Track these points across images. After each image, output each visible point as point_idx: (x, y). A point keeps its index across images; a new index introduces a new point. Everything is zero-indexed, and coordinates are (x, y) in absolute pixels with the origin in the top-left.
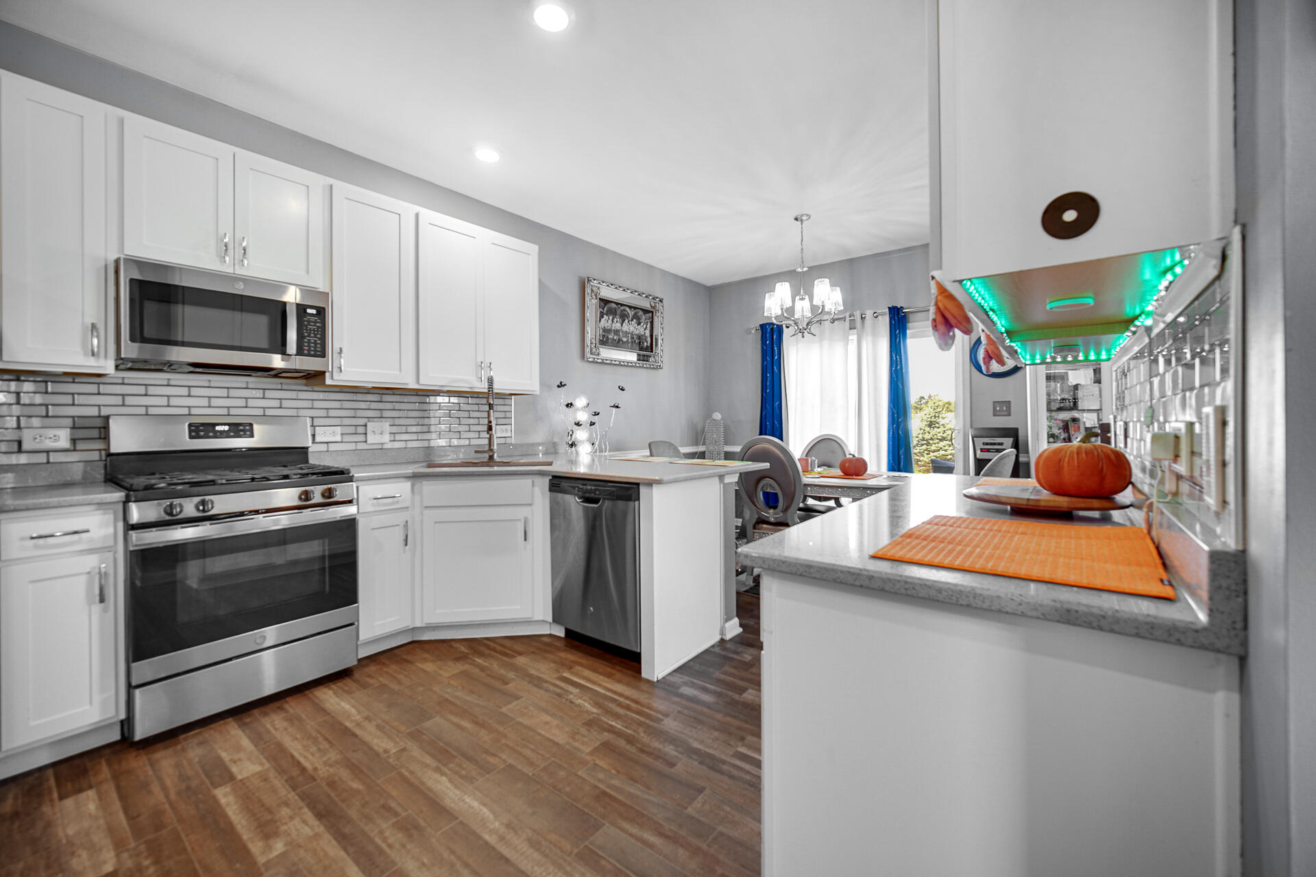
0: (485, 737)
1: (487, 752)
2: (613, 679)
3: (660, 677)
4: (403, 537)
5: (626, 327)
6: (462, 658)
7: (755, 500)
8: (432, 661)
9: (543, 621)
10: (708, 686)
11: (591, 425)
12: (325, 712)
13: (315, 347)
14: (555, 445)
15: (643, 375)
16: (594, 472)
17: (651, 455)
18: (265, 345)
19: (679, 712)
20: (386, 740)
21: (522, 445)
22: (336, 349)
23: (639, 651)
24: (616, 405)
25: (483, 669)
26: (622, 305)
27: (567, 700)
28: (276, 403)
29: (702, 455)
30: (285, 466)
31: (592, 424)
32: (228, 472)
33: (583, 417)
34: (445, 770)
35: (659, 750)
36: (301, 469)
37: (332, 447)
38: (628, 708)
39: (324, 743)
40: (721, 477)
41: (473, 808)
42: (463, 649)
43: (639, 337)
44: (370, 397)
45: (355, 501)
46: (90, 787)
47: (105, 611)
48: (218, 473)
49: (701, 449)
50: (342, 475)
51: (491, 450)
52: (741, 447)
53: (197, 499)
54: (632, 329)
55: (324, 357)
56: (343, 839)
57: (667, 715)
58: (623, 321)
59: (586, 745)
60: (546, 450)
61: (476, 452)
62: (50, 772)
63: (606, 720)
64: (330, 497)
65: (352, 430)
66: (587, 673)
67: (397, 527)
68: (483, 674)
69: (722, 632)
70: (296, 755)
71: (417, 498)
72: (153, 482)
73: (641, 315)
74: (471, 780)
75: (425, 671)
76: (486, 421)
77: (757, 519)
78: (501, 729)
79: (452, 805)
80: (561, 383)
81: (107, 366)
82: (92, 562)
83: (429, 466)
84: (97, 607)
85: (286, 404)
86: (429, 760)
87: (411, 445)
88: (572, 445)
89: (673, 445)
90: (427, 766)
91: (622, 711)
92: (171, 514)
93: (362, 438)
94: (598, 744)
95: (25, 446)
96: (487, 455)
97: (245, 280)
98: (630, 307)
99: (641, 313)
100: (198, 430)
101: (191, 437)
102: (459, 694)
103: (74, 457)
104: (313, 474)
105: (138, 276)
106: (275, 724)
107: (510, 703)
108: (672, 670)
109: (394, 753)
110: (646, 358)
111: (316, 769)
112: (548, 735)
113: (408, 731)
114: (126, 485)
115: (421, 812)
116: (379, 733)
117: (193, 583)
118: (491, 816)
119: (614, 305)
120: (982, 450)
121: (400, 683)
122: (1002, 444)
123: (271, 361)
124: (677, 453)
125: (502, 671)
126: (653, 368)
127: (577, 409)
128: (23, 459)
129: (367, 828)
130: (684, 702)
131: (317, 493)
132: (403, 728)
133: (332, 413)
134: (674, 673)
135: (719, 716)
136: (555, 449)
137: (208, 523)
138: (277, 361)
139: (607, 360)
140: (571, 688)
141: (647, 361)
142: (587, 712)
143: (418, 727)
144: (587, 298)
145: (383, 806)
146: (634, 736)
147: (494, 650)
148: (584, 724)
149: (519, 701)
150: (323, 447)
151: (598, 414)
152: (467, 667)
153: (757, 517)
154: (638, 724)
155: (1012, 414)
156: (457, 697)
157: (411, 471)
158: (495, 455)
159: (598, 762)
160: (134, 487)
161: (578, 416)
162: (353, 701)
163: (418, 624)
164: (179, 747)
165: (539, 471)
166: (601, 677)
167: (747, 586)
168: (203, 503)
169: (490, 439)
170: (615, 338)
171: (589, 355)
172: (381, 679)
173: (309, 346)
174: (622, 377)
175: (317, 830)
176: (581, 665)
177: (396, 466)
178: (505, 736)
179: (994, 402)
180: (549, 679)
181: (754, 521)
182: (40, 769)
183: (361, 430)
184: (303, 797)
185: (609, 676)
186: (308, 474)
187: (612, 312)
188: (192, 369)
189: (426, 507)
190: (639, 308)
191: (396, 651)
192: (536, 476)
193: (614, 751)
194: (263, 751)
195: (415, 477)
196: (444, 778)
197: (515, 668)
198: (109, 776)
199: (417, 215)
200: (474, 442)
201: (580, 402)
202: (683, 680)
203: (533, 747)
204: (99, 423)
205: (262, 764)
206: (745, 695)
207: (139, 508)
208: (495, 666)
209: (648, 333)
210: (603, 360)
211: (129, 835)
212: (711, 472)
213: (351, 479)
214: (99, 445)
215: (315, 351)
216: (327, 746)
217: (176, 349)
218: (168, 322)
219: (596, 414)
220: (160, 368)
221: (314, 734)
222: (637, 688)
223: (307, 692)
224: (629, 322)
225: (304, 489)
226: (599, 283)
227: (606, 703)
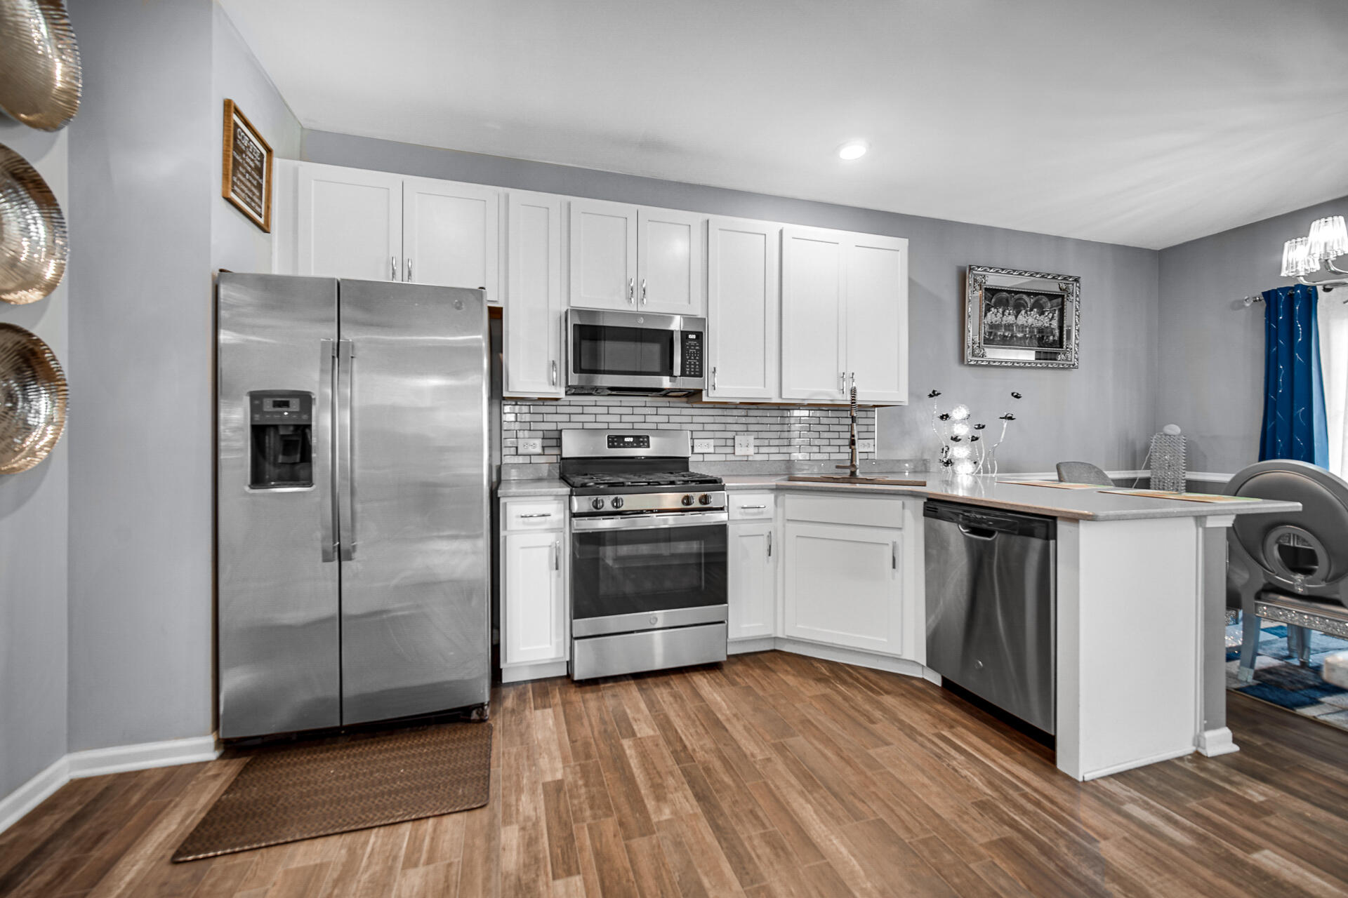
0: (853, 779)
1: (854, 794)
2: (1014, 759)
3: (1088, 777)
4: (766, 547)
5: (1022, 319)
6: (821, 679)
7: (1262, 556)
8: (794, 675)
9: (914, 662)
10: (1178, 817)
11: (972, 440)
12: (701, 699)
13: (695, 368)
14: (925, 462)
15: (1047, 379)
16: (977, 497)
17: (1061, 480)
18: (657, 369)
19: (1125, 839)
20: (752, 743)
21: (887, 462)
22: (711, 370)
23: (1053, 734)
24: (1010, 415)
25: (846, 698)
26: (1017, 293)
27: (949, 765)
28: (665, 419)
29: (1145, 483)
30: (672, 473)
31: (974, 439)
32: (632, 476)
33: (962, 430)
34: (810, 797)
35: (1095, 883)
36: (683, 476)
37: (707, 458)
38: (1038, 804)
39: (701, 727)
40: (1200, 519)
41: (841, 853)
42: (824, 670)
43: (1041, 330)
44: (735, 412)
45: (726, 509)
46: (550, 707)
47: (559, 576)
48: (627, 476)
49: (1142, 474)
50: (714, 483)
51: (853, 465)
52: (1233, 475)
53: (613, 497)
54: (1030, 320)
55: (701, 376)
56: (717, 829)
57: (1106, 838)
58: (1018, 313)
59: (981, 832)
60: (915, 467)
61: (837, 467)
62: (530, 686)
63: (1005, 809)
64: (706, 503)
65: (722, 442)
67: (761, 538)
68: (847, 705)
69: (1198, 741)
70: (679, 731)
71: (780, 510)
72: (586, 481)
73: (1045, 303)
74: (838, 821)
75: (786, 683)
76: (848, 435)
77: (1265, 585)
78: (869, 773)
79: (819, 840)
80: (934, 392)
81: (560, 392)
82: (551, 538)
83: (790, 479)
84: (554, 572)
85: (672, 419)
86: (793, 780)
87: (773, 457)
88: (948, 463)
89: (1095, 467)
90: (792, 786)
91: (1030, 807)
92: (596, 507)
93: (729, 450)
94: (995, 837)
95: (520, 451)
96: (848, 471)
97: (646, 316)
98: (1029, 294)
99: (1045, 299)
100: (615, 441)
101: (609, 447)
102: (822, 718)
103: (543, 459)
104: (692, 481)
105: (578, 322)
106: (662, 694)
107: (877, 746)
108: (1110, 773)
109: (760, 760)
110: (1053, 357)
111: (694, 750)
112: (926, 801)
113: (773, 741)
114: (571, 482)
115: (788, 834)
116: (746, 734)
117: (610, 562)
118: (862, 873)
119: (1005, 295)
121: (763, 689)
123: (661, 382)
124: (1103, 479)
125: (867, 707)
126: (1064, 368)
127: (954, 422)
128: (520, 460)
129: (738, 828)
130: (1134, 827)
131: (696, 496)
132: (768, 738)
133: (708, 427)
134: (1112, 780)
135: (1207, 874)
136: (926, 468)
137: (619, 517)
138: (666, 382)
139: (994, 362)
140: (953, 752)
141: (1056, 360)
142: (977, 789)
143: (782, 740)
144: (969, 291)
145: (751, 812)
146: (1051, 847)
147: (857, 680)
148: (972, 803)
149: (886, 748)
150: (700, 458)
151: (983, 427)
152: (828, 691)
153: (1264, 581)
154: (1056, 832)
156: (819, 721)
157: (774, 484)
158: (858, 471)
159: (997, 861)
160: (575, 485)
161: (955, 430)
162: (722, 694)
163: (780, 635)
164: (600, 694)
165: (912, 491)
166: (994, 750)
167: (1241, 681)
168: (616, 500)
169: (852, 453)
170: (1006, 334)
171: (970, 358)
172: (747, 680)
173: (690, 368)
174: (1017, 381)
175: (696, 811)
176: (966, 727)
177: (760, 478)
178: (875, 784)
180: (924, 733)
181: (1260, 587)
182: (525, 682)
183: (730, 442)
184: (684, 771)
185: (1007, 753)
186: (688, 481)
187: (1003, 304)
188: (610, 392)
189: (788, 520)
190: (1041, 294)
191: (760, 656)
192: (908, 497)
193: (1021, 856)
194: (655, 718)
195: (778, 489)
196: (809, 806)
197: (884, 709)
198: (560, 702)
199: (781, 232)
200: (834, 457)
201: (959, 413)
202: (1129, 794)
203: (909, 809)
204: (556, 435)
205: (654, 730)
206: (1256, 856)
207: (578, 500)
208: (859, 699)
209: (1055, 324)
210: (989, 362)
211: (571, 753)
212: (1179, 509)
213: (722, 488)
214: (556, 451)
215: (695, 371)
216: (703, 732)
217: (600, 376)
218: (595, 356)
219: (981, 427)
220: (590, 392)
221: (693, 716)
222: (1050, 781)
223: (687, 675)
224: (1026, 312)
225: (686, 494)
226: (985, 270)
227: (1004, 786)
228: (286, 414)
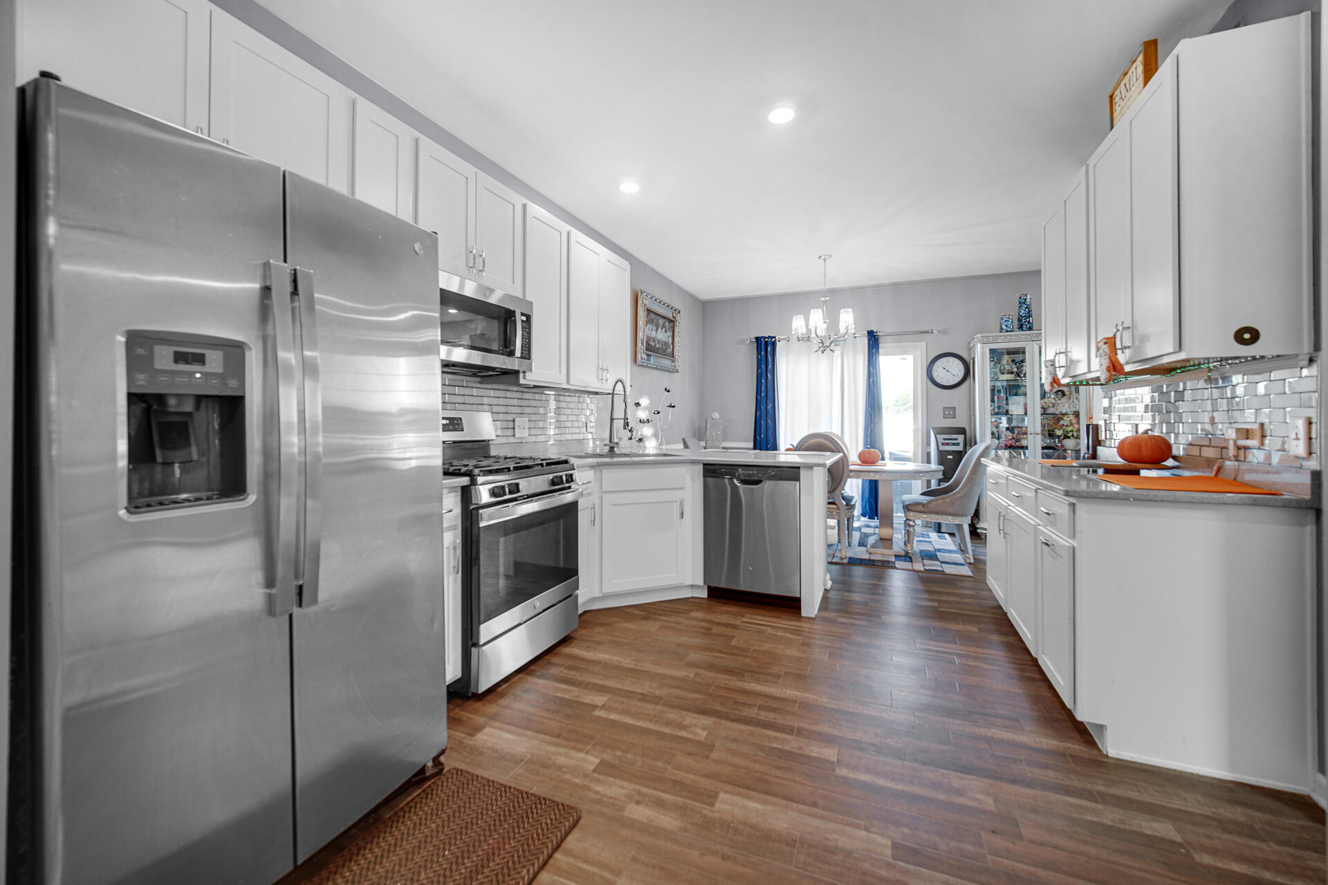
0: (746, 661)
1: (759, 667)
4: (592, 518)
5: (658, 335)
13: (525, 350)
15: (667, 378)
20: (673, 670)
23: (798, 596)
24: (672, 405)
26: (657, 315)
34: (746, 680)
39: (629, 678)
43: (667, 344)
44: (515, 395)
50: (567, 463)
54: (662, 336)
55: (530, 359)
58: (657, 329)
65: (505, 424)
66: (759, 617)
67: (588, 510)
69: (825, 583)
73: (668, 324)
78: (747, 655)
86: (727, 677)
90: (729, 679)
93: (511, 432)
96: (608, 448)
98: (660, 316)
99: (666, 322)
109: (694, 677)
111: (651, 693)
113: (681, 664)
116: (660, 668)
119: (653, 315)
120: (943, 444)
122: (956, 439)
126: (675, 372)
127: (641, 408)
132: (675, 663)
133: (494, 409)
144: (639, 308)
145: (736, 703)
155: (957, 416)
157: (596, 461)
162: (601, 652)
163: (597, 594)
166: (773, 619)
170: (653, 344)
171: (640, 360)
174: (655, 379)
175: (711, 720)
179: (944, 408)
183: (511, 425)
184: (667, 706)
185: (778, 617)
187: (652, 321)
189: (605, 492)
190: (665, 317)
195: (597, 466)
198: (486, 719)
199: (568, 233)
200: (575, 437)
201: (644, 402)
205: (601, 696)
208: (682, 620)
209: (671, 340)
210: (647, 364)
211: (571, 743)
216: (635, 680)
219: (658, 412)
222: (797, 624)
224: (660, 330)
226: (646, 295)
228: (198, 375)
